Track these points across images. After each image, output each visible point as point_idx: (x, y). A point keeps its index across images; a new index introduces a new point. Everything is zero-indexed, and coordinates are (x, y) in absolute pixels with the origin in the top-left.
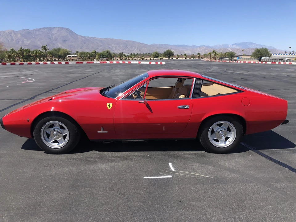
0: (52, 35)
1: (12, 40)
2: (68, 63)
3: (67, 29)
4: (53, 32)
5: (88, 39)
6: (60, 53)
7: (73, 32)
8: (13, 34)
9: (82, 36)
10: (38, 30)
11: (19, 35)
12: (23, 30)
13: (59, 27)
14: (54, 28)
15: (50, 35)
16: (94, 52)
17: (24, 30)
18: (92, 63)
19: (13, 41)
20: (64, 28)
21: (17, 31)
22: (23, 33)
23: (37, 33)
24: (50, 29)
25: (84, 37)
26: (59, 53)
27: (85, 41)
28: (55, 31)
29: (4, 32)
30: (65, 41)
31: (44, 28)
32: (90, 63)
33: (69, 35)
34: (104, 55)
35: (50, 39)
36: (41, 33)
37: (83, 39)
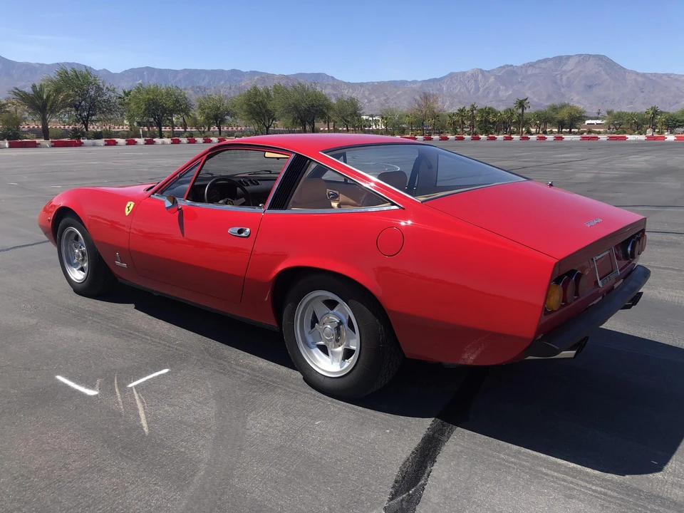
0: (561, 76)
1: (477, 89)
2: (561, 138)
3: (600, 58)
4: (564, 68)
5: (654, 78)
6: (563, 115)
7: (616, 64)
8: (480, 76)
9: (637, 74)
10: (532, 65)
11: (492, 79)
12: (501, 67)
13: (581, 55)
14: (568, 57)
15: (557, 75)
16: (651, 112)
17: (503, 67)
18: (625, 138)
19: (479, 91)
20: (594, 56)
21: (489, 72)
22: (500, 74)
23: (529, 72)
24: (560, 60)
25: (644, 75)
26: (559, 117)
27: (644, 84)
28: (569, 66)
29: (464, 73)
30: (590, 87)
31: (546, 60)
32: (617, 139)
33: (603, 72)
34: (677, 121)
35: (556, 83)
36: (537, 71)
37: (640, 79)
